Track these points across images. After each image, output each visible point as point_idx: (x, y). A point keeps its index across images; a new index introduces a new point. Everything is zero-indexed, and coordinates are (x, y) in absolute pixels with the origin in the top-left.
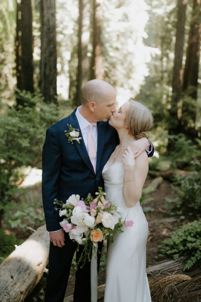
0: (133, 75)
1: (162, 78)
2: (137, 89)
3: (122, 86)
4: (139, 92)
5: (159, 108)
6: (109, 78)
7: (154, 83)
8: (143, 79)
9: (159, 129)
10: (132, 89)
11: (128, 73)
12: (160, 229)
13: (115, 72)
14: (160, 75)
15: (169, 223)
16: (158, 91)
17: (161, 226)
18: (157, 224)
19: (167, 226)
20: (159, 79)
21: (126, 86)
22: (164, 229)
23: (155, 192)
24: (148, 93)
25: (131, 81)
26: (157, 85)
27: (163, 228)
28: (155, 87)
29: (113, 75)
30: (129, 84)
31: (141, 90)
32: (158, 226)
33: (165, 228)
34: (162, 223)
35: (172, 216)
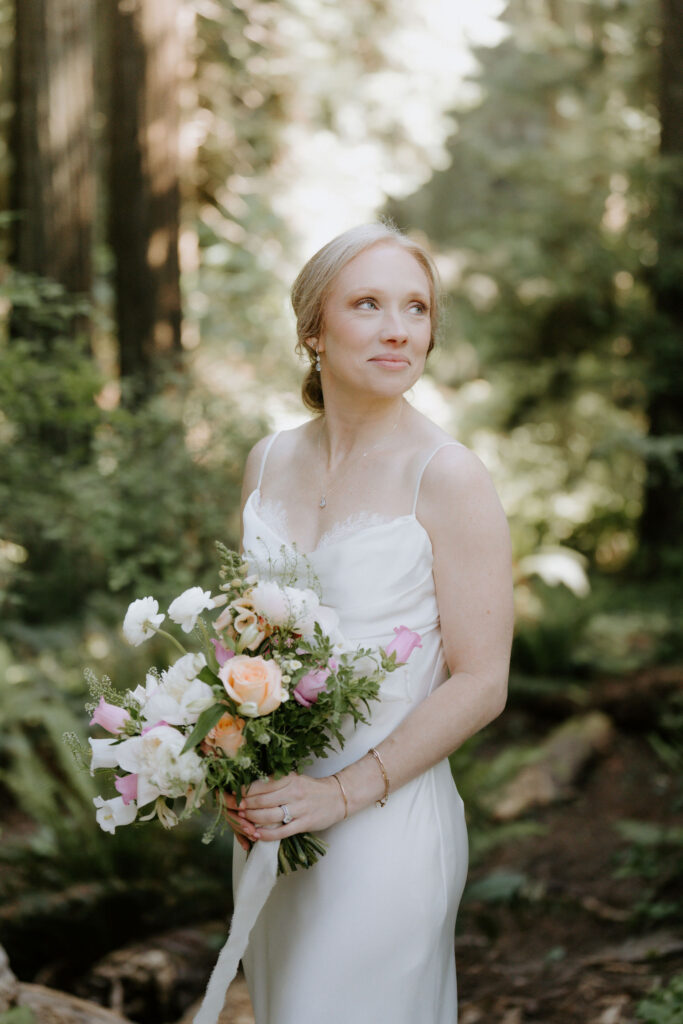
0: (398, 45)
1: (598, 58)
2: (429, 134)
3: (326, 119)
4: (441, 160)
5: (577, 257)
6: (233, 63)
7: (544, 94)
8: (469, 65)
9: (588, 404)
10: (392, 137)
11: (360, 31)
12: (581, 999)
13: (269, 26)
14: (584, 34)
15: (637, 963)
16: (573, 146)
17: (591, 984)
18: (568, 974)
19: (627, 981)
20: (575, 61)
21: (349, 117)
22: (606, 1001)
23: (558, 806)
24: (505, 160)
25: (381, 86)
26: (568, 106)
27: (601, 993)
28: (555, 121)
29: (257, 48)
30: (371, 107)
31: (453, 146)
32: (573, 984)
33: (614, 993)
34: (597, 968)
35: (658, 925)
